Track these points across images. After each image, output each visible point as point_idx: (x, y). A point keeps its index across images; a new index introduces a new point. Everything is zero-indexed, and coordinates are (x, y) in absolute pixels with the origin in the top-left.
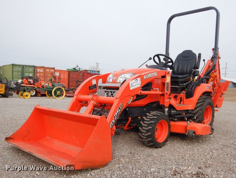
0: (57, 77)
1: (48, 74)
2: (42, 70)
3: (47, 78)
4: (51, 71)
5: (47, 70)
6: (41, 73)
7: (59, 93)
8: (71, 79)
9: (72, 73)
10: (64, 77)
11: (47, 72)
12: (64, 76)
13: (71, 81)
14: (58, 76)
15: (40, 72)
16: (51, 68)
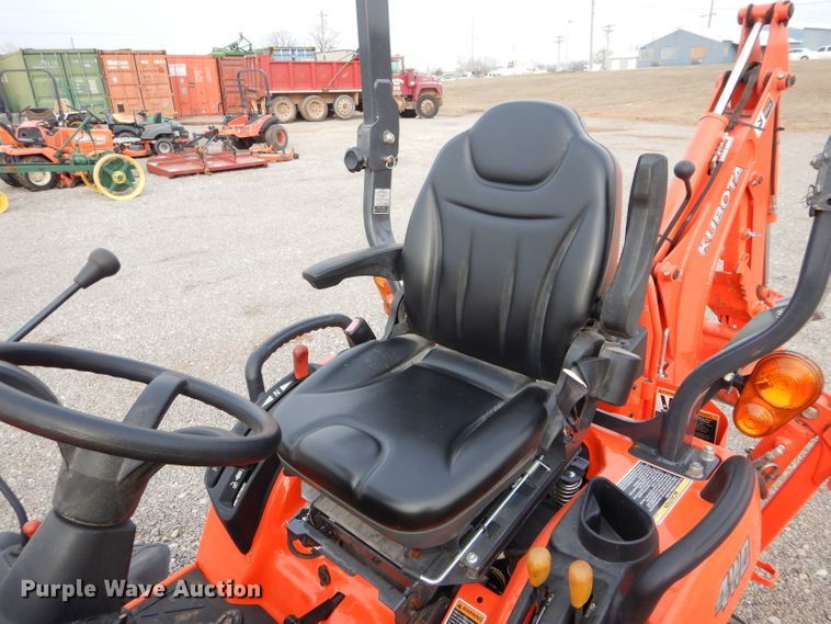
0: (182, 81)
1: (146, 74)
2: (125, 63)
3: (149, 87)
4: (157, 62)
5: (143, 62)
6: (125, 74)
7: (120, 178)
8: (228, 83)
9: (227, 63)
10: (205, 79)
11: (144, 66)
12: (204, 74)
13: (227, 89)
14: (183, 77)
15: (120, 71)
16: (154, 53)
